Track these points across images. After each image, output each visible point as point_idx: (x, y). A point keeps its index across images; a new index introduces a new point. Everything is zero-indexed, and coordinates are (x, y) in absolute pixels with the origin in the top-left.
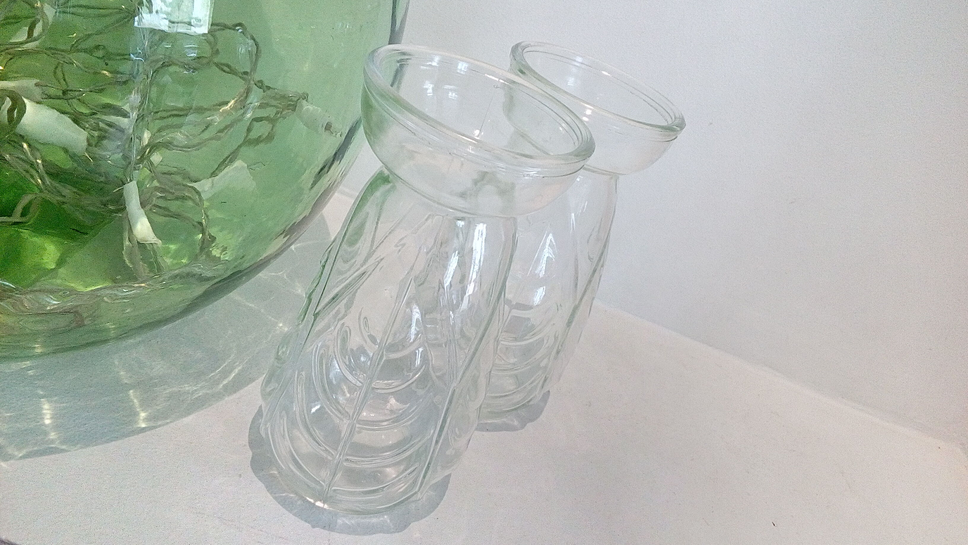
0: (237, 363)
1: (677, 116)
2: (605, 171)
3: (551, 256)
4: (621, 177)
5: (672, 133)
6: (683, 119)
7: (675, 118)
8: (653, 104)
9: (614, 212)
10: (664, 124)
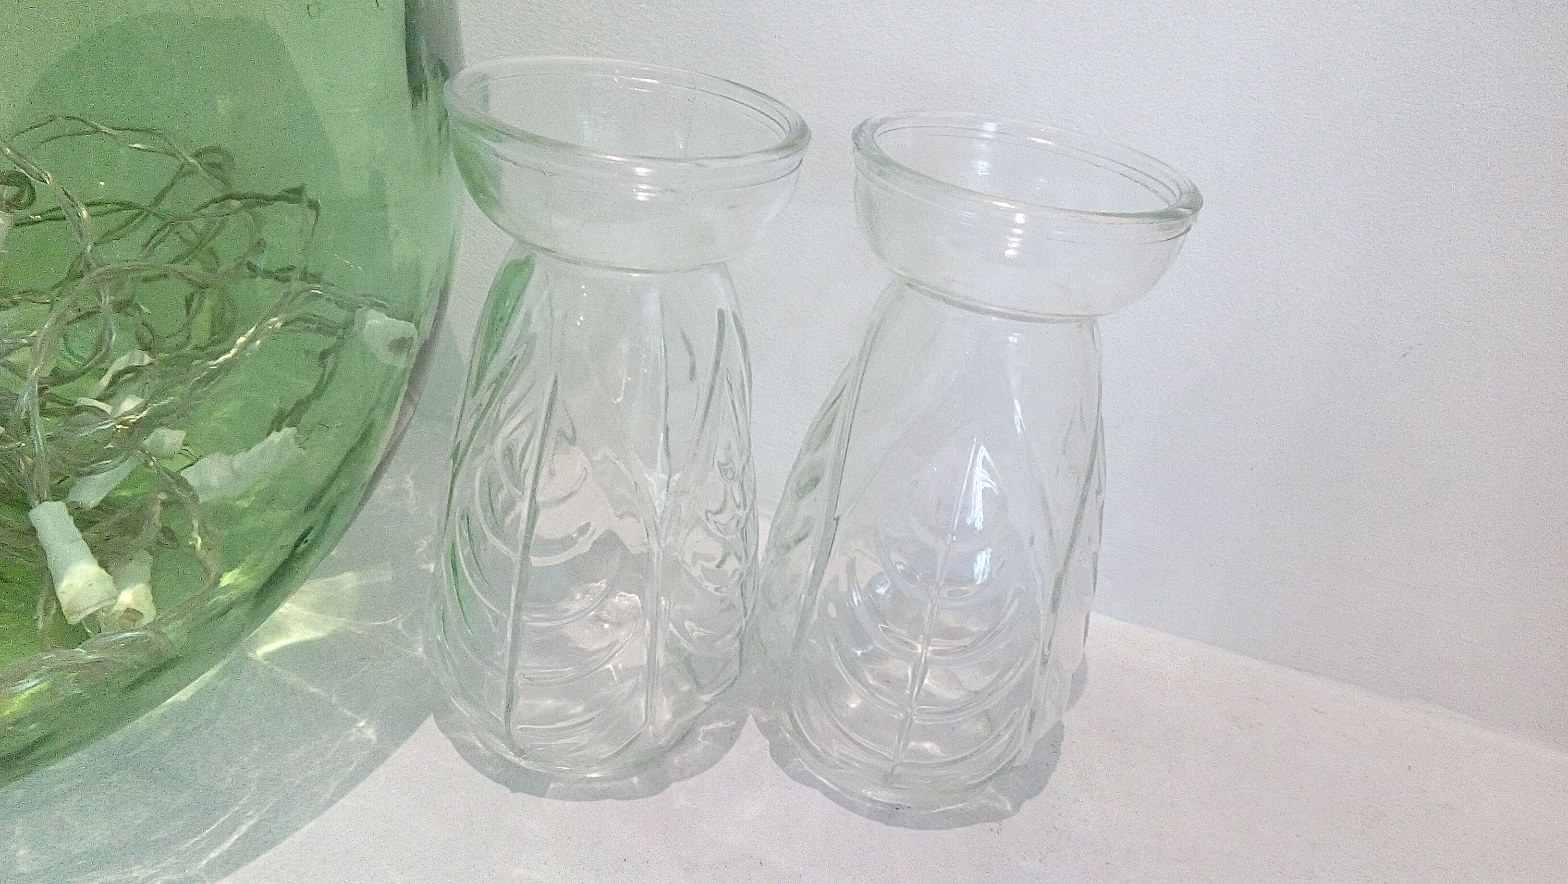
0: (251, 812)
1: (1184, 187)
2: (1061, 315)
3: (988, 485)
4: (1100, 320)
5: (1179, 221)
6: (1195, 192)
7: (1181, 194)
8: (1139, 176)
9: (1100, 387)
10: (1162, 207)
